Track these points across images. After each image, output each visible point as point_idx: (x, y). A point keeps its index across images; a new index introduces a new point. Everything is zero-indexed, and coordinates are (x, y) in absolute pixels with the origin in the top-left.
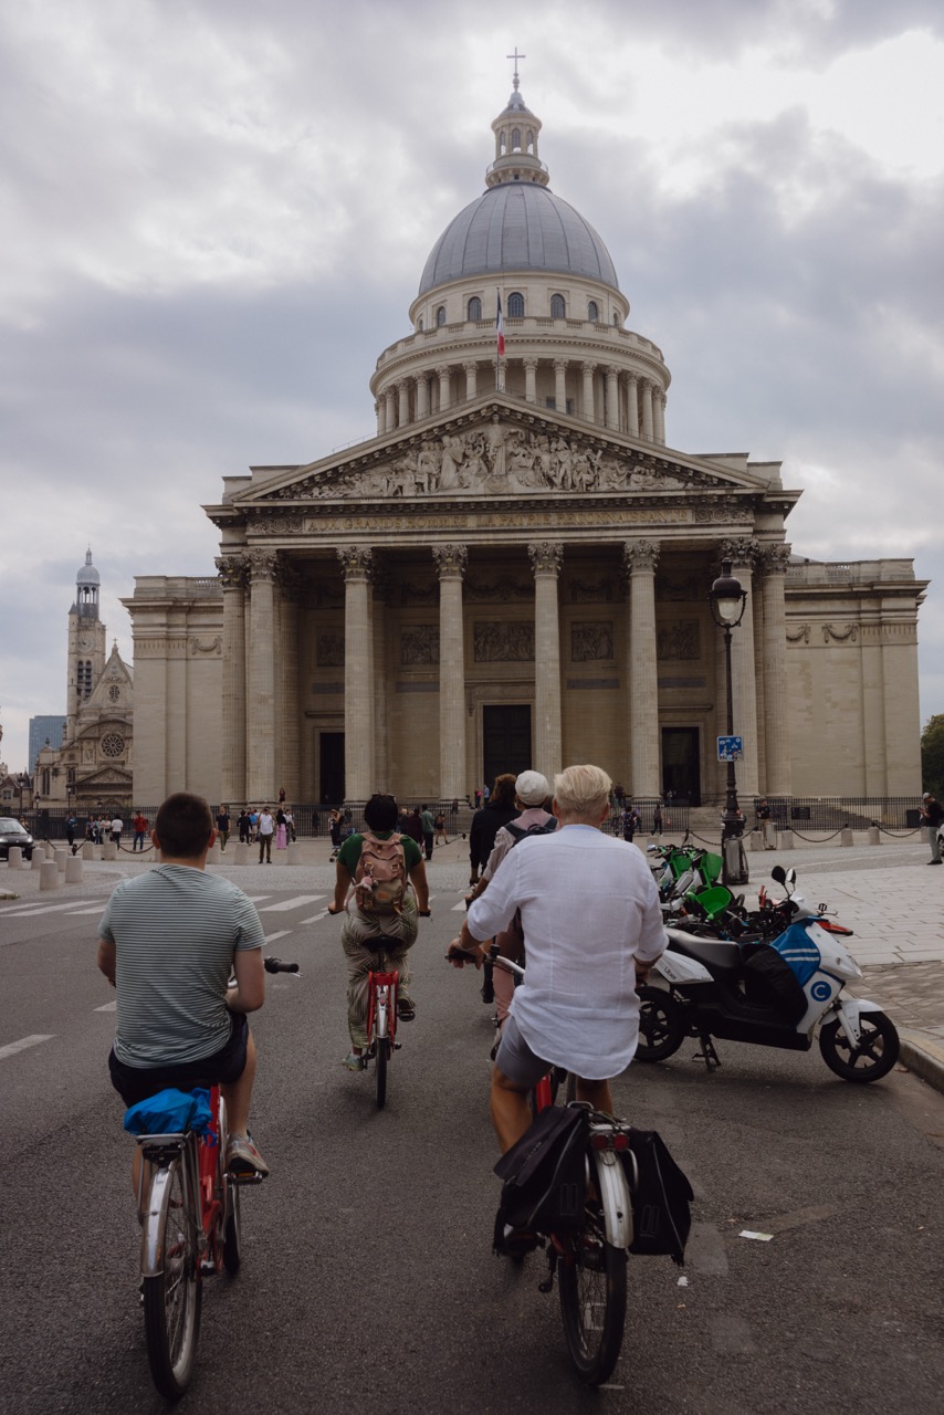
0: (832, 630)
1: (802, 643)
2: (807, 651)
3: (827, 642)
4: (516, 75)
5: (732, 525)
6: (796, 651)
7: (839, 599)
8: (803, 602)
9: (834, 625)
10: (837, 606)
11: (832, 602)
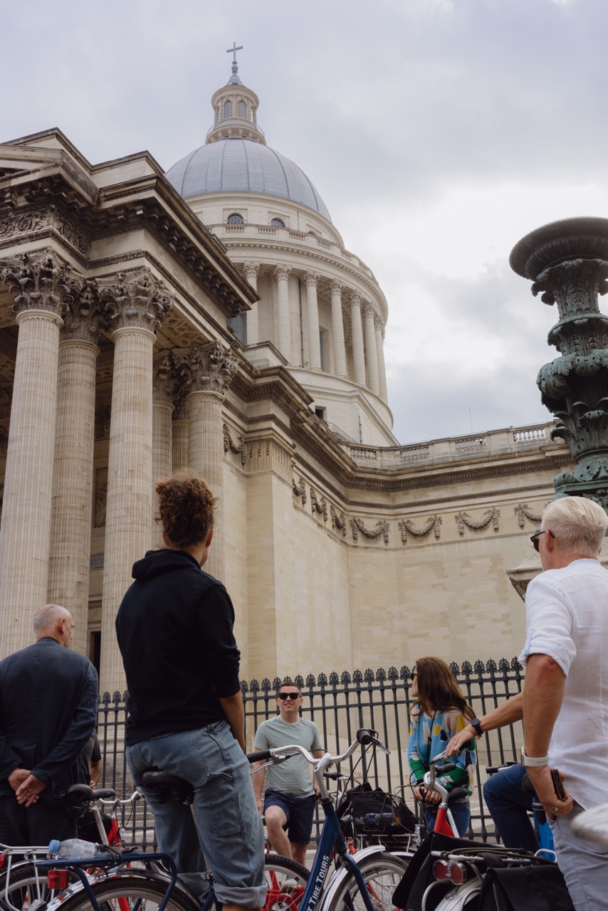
0: (530, 512)
1: (490, 531)
2: (497, 541)
3: (522, 526)
4: (235, 63)
5: (18, 241)
6: (484, 542)
7: (532, 470)
8: (488, 480)
9: (530, 505)
10: (532, 479)
11: (525, 476)
